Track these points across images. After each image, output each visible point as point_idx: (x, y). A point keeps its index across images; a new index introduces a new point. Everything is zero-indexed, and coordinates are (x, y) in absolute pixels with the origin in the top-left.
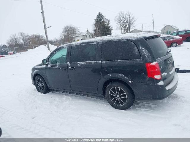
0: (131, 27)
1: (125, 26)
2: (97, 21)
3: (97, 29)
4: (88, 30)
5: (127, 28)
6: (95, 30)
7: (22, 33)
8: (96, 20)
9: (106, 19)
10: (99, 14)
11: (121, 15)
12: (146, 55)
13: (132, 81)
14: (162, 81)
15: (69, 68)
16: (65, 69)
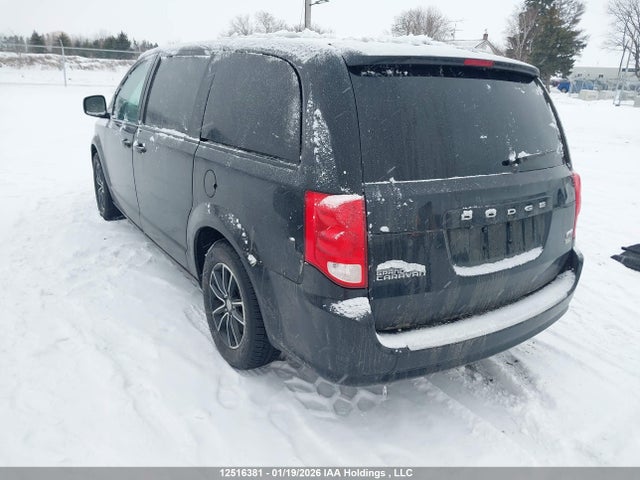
2: (533, 2)
3: (522, 35)
4: (486, 35)
6: (512, 40)
12: (316, 150)
13: (258, 259)
14: (366, 300)
15: (135, 143)
16: (129, 145)
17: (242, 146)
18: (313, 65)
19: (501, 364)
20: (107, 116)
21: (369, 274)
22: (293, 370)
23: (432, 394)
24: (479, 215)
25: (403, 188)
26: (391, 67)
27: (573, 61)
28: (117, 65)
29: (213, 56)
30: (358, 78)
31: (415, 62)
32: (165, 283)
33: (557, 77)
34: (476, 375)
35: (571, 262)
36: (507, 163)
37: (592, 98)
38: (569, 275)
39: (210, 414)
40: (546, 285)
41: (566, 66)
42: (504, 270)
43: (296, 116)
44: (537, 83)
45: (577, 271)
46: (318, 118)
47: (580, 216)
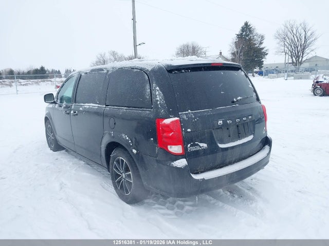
0: (307, 51)
1: (295, 48)
2: (240, 36)
3: (237, 52)
4: (221, 53)
5: (298, 52)
6: (233, 54)
7: (114, 52)
8: (238, 35)
9: (257, 35)
10: (246, 24)
11: (289, 27)
12: (158, 102)
13: (137, 150)
14: (185, 160)
15: (72, 112)
16: (68, 114)
17: (126, 105)
18: (153, 71)
19: (245, 190)
20: (55, 103)
21: (185, 149)
22: (154, 202)
23: (217, 204)
24: (225, 123)
25: (194, 114)
26: (183, 69)
27: (263, 61)
28: (40, 82)
29: (108, 71)
30: (171, 74)
31: (192, 66)
32: (89, 175)
33: (257, 69)
34: (235, 195)
35: (267, 142)
36: (233, 102)
37: (273, 77)
38: (267, 147)
39: (122, 222)
40: (258, 152)
41: (260, 64)
42: (239, 145)
43: (149, 91)
44: (242, 70)
45: (270, 145)
46: (158, 91)
47: (267, 122)
